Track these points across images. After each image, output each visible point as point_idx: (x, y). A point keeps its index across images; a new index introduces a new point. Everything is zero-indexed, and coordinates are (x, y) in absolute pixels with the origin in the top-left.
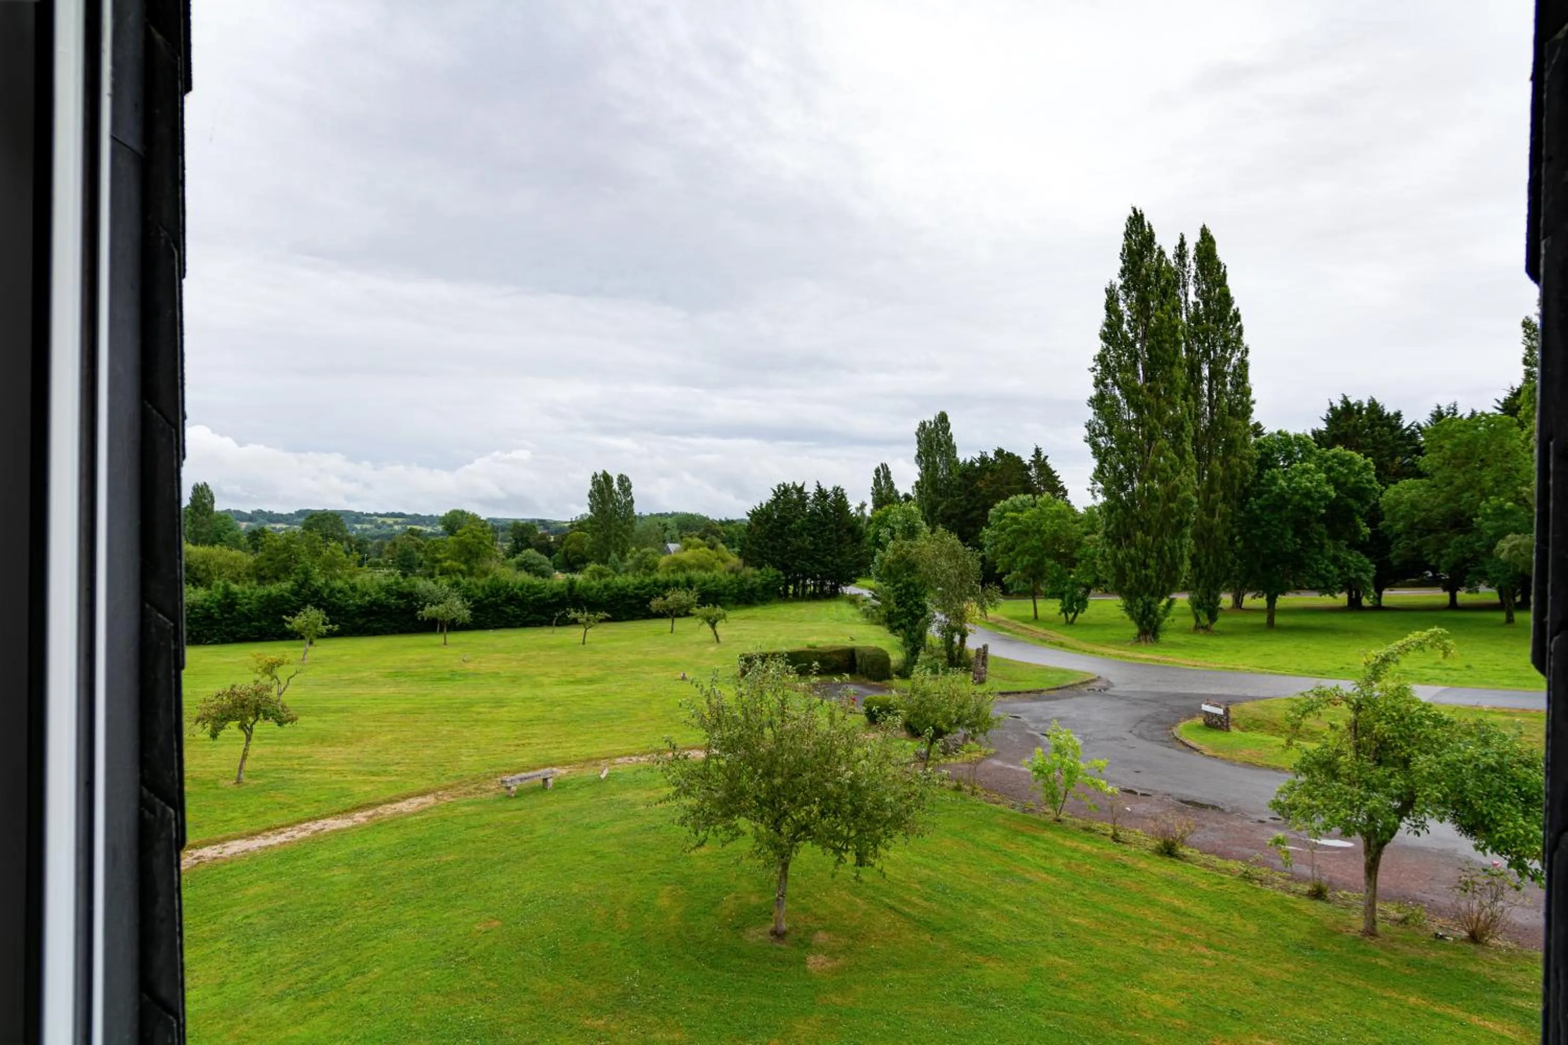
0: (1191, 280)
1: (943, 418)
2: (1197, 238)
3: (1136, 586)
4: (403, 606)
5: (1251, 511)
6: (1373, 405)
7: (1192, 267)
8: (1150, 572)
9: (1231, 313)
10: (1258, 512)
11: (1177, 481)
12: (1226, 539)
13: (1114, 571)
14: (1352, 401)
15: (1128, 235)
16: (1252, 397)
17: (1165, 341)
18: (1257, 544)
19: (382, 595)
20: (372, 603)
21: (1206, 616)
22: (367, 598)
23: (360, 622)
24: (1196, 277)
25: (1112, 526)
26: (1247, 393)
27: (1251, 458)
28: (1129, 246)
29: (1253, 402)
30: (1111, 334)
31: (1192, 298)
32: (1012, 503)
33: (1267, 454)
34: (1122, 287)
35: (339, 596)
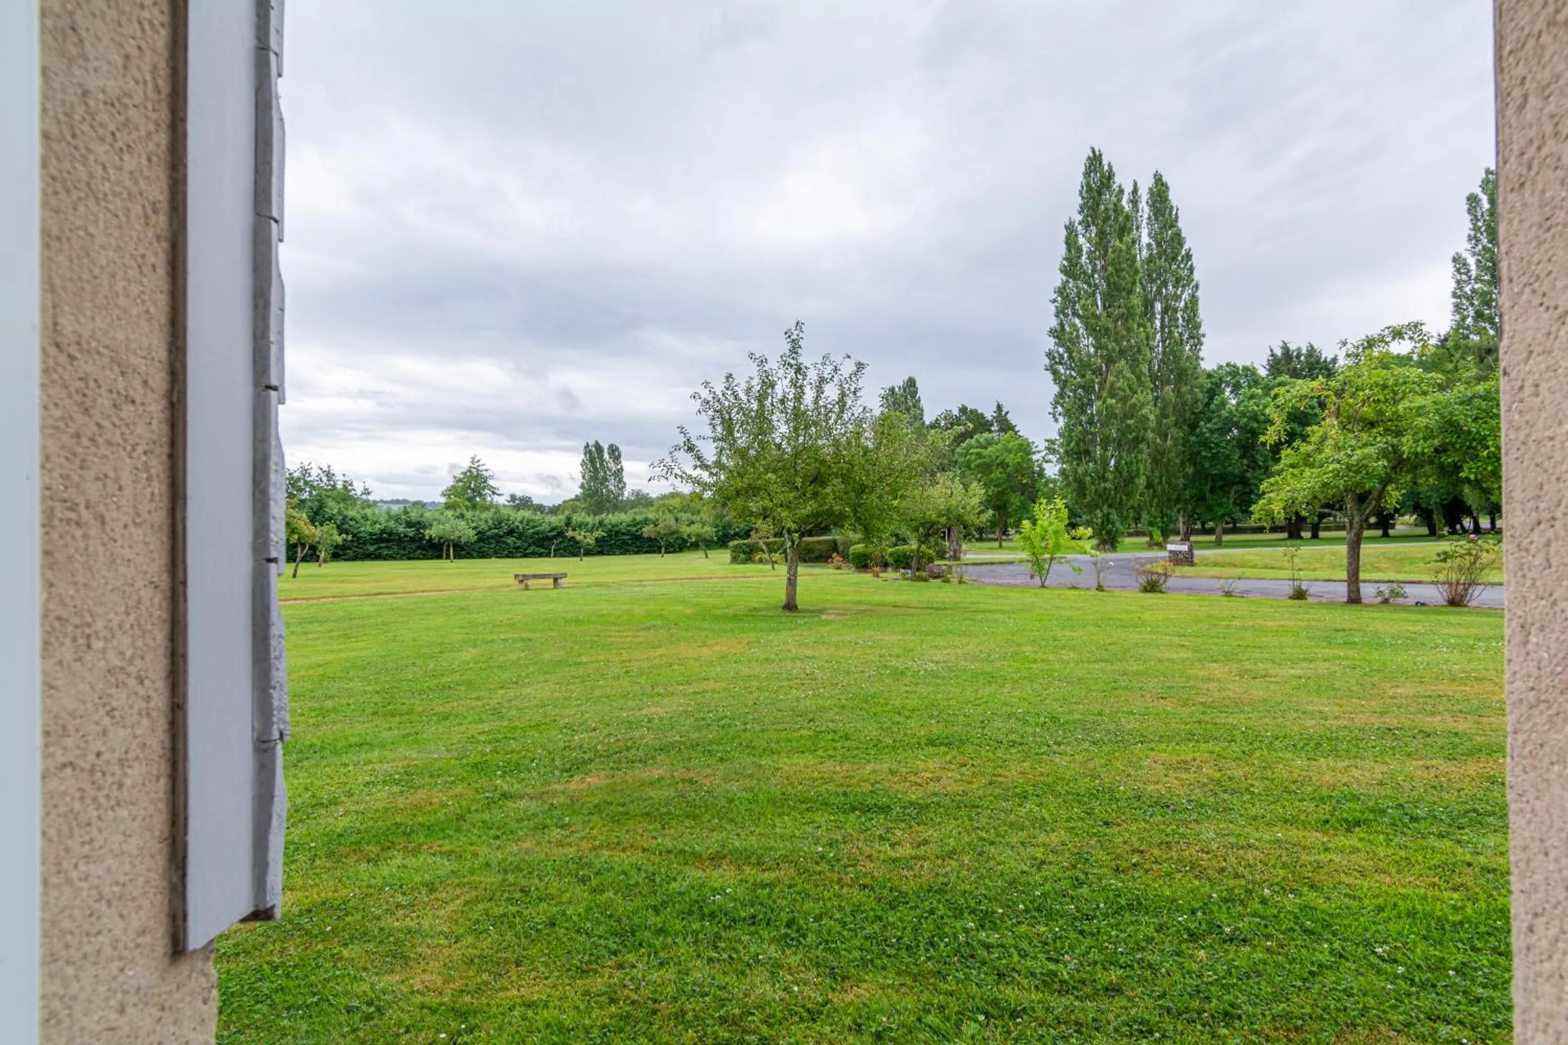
0: (1144, 224)
1: (911, 383)
2: (1151, 182)
3: (1096, 498)
4: (411, 535)
5: (1202, 434)
6: (1312, 350)
7: (1145, 210)
8: (1109, 485)
9: (1183, 252)
10: (1208, 435)
11: (1134, 400)
12: (1178, 461)
13: (1075, 486)
14: (1292, 347)
15: (1087, 174)
16: (1201, 331)
17: (1122, 270)
18: (1207, 465)
19: (392, 524)
20: (383, 531)
21: (1159, 533)
22: (378, 526)
23: (372, 548)
24: (1149, 218)
25: (1072, 444)
26: (1198, 326)
27: (1201, 387)
28: (1088, 185)
29: (1204, 336)
30: (1071, 269)
31: (1145, 239)
32: (977, 441)
33: (1216, 384)
34: (1080, 223)
35: (351, 523)
